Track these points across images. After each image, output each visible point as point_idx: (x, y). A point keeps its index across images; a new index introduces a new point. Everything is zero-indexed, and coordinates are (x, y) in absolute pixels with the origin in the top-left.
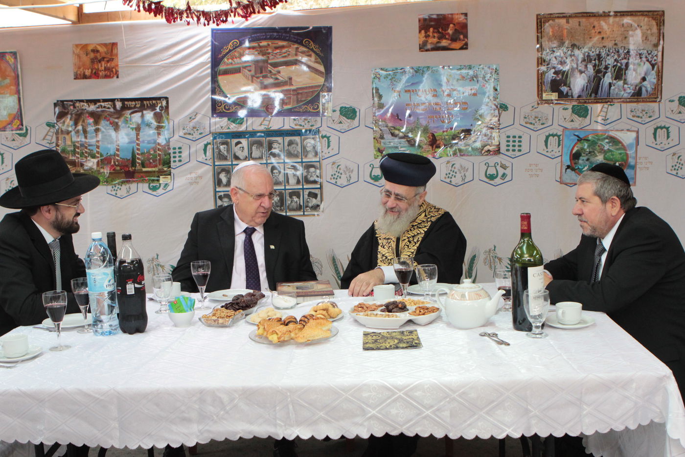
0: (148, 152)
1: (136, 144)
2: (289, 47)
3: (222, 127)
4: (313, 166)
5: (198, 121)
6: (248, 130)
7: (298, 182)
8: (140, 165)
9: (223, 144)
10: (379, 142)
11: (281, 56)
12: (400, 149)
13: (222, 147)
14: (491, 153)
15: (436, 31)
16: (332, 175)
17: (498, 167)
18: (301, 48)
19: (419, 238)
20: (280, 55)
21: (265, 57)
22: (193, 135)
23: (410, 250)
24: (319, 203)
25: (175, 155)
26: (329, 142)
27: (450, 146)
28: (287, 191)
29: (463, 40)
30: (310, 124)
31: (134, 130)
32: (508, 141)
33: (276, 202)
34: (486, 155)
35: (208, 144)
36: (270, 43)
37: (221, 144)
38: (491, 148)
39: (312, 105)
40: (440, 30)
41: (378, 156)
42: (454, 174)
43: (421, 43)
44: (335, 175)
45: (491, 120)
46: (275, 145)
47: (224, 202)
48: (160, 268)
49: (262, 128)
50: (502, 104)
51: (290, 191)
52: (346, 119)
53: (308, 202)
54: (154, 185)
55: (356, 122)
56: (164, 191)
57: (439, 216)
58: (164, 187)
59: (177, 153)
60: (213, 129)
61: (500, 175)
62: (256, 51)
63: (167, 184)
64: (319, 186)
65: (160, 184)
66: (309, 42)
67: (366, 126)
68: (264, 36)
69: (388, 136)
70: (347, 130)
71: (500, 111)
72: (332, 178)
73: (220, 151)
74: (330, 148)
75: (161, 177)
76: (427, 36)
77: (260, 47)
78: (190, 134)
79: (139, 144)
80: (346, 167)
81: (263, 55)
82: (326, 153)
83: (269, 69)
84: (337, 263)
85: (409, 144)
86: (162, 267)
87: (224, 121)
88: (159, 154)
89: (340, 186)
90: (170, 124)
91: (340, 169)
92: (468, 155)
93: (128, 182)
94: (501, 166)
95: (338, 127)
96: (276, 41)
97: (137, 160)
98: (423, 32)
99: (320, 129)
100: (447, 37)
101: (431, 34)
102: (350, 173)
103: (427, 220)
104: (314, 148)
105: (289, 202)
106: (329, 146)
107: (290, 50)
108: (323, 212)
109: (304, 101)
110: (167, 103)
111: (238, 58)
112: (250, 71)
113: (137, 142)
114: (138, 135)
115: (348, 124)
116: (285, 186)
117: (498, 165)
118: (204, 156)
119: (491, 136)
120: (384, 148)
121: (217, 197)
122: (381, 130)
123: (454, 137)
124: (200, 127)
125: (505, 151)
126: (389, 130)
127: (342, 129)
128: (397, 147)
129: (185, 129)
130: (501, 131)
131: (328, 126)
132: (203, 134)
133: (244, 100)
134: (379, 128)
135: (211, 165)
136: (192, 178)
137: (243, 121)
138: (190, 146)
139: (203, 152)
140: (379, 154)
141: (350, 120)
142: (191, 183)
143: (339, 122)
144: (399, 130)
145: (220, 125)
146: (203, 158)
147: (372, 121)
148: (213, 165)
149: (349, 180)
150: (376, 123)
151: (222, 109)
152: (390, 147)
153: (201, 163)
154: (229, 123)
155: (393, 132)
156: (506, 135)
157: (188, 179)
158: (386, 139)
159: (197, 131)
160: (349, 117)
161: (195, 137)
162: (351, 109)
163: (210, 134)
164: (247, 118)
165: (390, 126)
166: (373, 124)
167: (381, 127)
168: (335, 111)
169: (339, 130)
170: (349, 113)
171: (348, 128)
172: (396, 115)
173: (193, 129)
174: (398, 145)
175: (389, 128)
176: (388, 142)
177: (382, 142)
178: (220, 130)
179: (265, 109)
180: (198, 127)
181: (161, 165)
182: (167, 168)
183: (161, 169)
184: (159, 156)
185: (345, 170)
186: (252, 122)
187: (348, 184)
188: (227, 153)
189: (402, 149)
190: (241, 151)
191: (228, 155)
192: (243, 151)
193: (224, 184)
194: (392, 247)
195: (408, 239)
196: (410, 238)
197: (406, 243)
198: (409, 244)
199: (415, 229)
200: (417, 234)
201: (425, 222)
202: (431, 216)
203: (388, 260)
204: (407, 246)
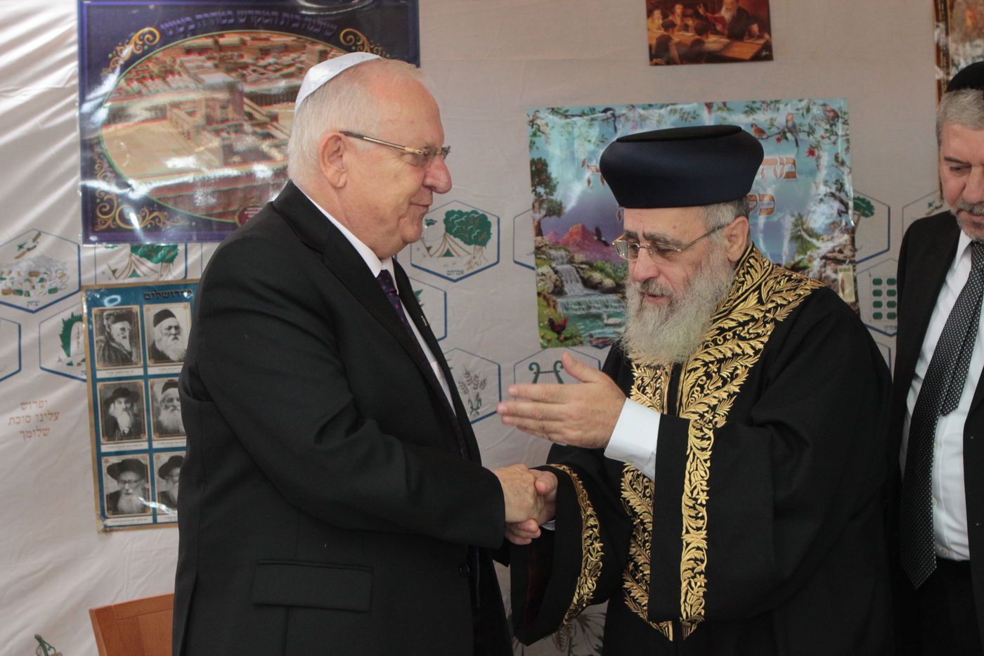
2: (302, 48)
3: (114, 272)
5: (42, 256)
6: (189, 277)
9: (119, 318)
10: (551, 303)
11: (278, 74)
12: (605, 321)
13: (116, 329)
15: (690, 11)
18: (332, 53)
19: (736, 368)
20: (277, 71)
21: (234, 75)
22: (28, 294)
29: (760, 37)
32: (877, 293)
35: (76, 319)
36: (247, 38)
37: (112, 318)
40: (701, 11)
41: (549, 341)
43: (654, 42)
45: (832, 240)
47: (125, 482)
50: (858, 198)
52: (461, 243)
55: (490, 251)
57: (797, 303)
60: (88, 277)
62: (209, 59)
66: (355, 35)
67: (516, 262)
68: (229, 17)
69: (575, 290)
70: (466, 273)
73: (110, 338)
76: (668, 26)
77: (221, 48)
78: (19, 292)
80: (468, 374)
81: (229, 71)
83: (247, 109)
87: (121, 254)
95: (440, 265)
96: (264, 34)
98: (657, 13)
100: (719, 27)
101: (678, 21)
102: (479, 390)
103: (765, 316)
107: (304, 58)
111: (159, 77)
112: (191, 114)
115: (469, 257)
118: (63, 355)
119: (835, 281)
120: (565, 321)
121: (104, 470)
122: (556, 272)
124: (50, 271)
125: (872, 319)
126: (578, 272)
127: (452, 271)
128: (598, 317)
129: (5, 279)
130: (859, 267)
131: (413, 263)
132: (59, 292)
133: (178, 194)
134: (550, 266)
135: (84, 381)
136: (28, 419)
137: (177, 254)
138: (20, 326)
139: (59, 342)
140: (551, 335)
141: (473, 246)
142: (27, 432)
143: (444, 253)
144: (602, 270)
145: (108, 264)
146: (60, 360)
147: (532, 249)
148: (90, 380)
149: (475, 407)
150: (544, 253)
151: (114, 220)
152: (582, 317)
153: (54, 375)
154: (133, 259)
155: (586, 276)
156: (872, 279)
157: (18, 423)
158: (569, 295)
159: (40, 284)
160: (470, 238)
161: (36, 302)
162: (476, 216)
163: (79, 290)
164: (186, 246)
165: (580, 261)
166: (533, 256)
167: (557, 264)
168: (433, 224)
169: (445, 274)
170: (469, 228)
171: (471, 267)
172: (594, 232)
173: (28, 277)
174: (601, 311)
175: (576, 267)
176: (575, 304)
177: (559, 305)
178: (110, 279)
179: (236, 220)
180: (45, 273)
185: (465, 380)
186: (201, 255)
187: (475, 418)
188: (131, 343)
189: (612, 321)
190: (172, 337)
191: (134, 350)
192: (178, 336)
193: (124, 432)
194: (661, 389)
195: (705, 368)
196: (710, 365)
197: (698, 379)
198: (706, 383)
199: (728, 340)
200: (733, 354)
201: (757, 320)
202: (774, 305)
204: (699, 389)
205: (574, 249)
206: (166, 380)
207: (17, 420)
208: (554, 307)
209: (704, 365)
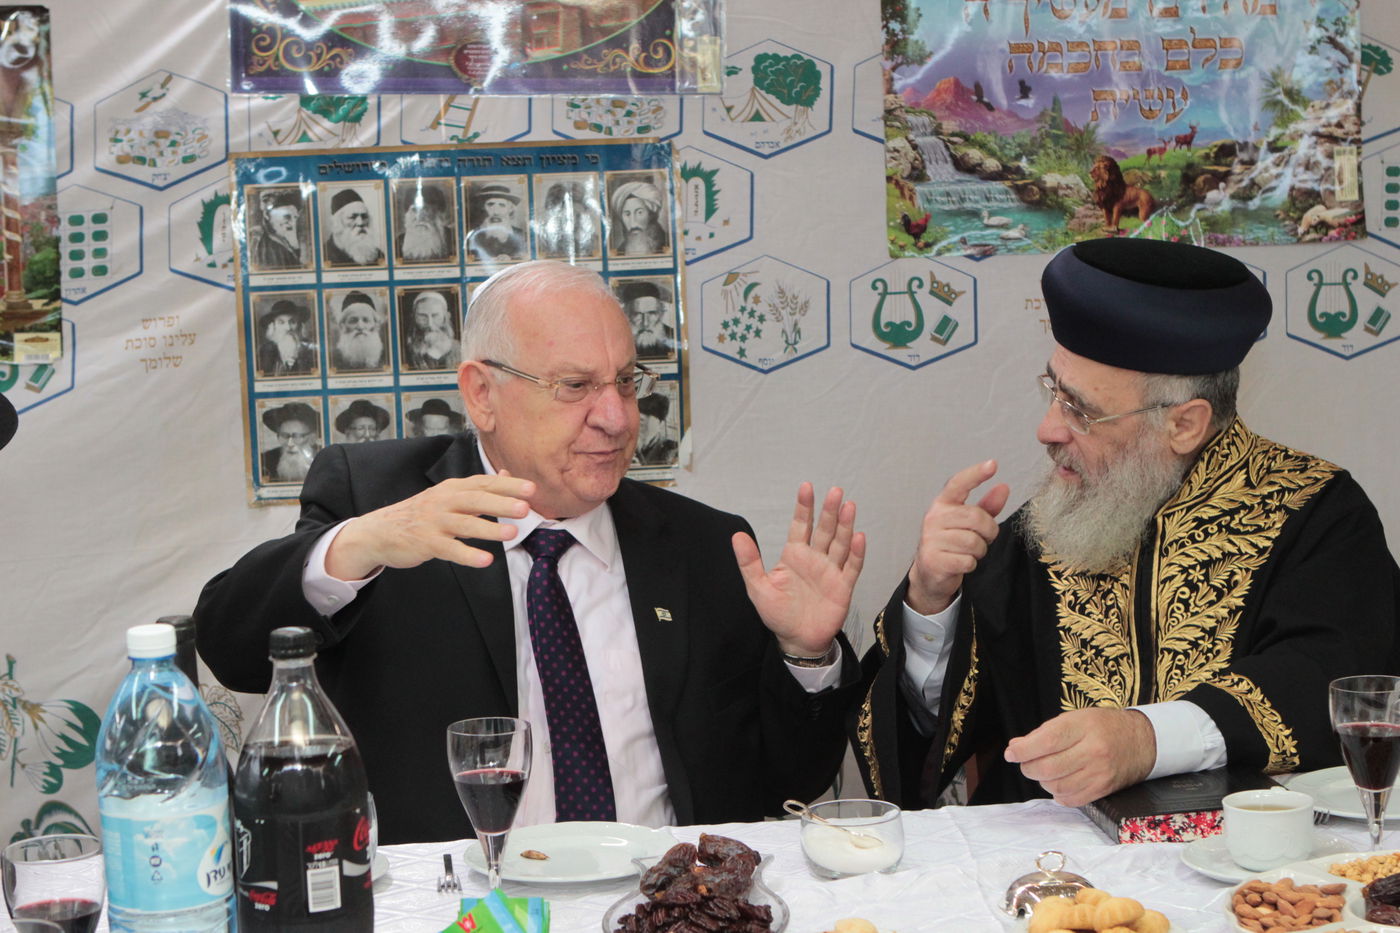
3: (276, 133)
4: (651, 290)
5: (175, 110)
6: (383, 143)
9: (282, 200)
10: (907, 193)
12: (986, 221)
13: (278, 214)
14: (1333, 233)
16: (725, 325)
17: (1358, 288)
19: (1233, 573)
22: (153, 164)
23: (1196, 621)
24: (673, 435)
25: (77, 246)
26: (711, 195)
27: (1174, 207)
30: (636, 122)
32: (1393, 189)
34: (1313, 241)
35: (222, 200)
37: (272, 200)
38: (1330, 215)
41: (902, 248)
44: (736, 322)
45: (1327, 107)
46: (495, 207)
47: (288, 436)
48: (21, 715)
49: (442, 137)
50: (1369, 47)
52: (777, 102)
55: (819, 114)
56: (36, 397)
57: (1317, 489)
58: (36, 377)
59: (88, 238)
60: (238, 141)
61: (1364, 314)
63: (42, 367)
64: (673, 369)
65: (15, 368)
67: (856, 131)
69: (941, 173)
70: (783, 145)
71: (1364, 76)
72: (726, 333)
73: (269, 229)
74: (716, 219)
75: (18, 337)
78: (141, 160)
80: (782, 292)
82: (699, 238)
85: (1022, 200)
86: (33, 709)
87: (283, 110)
88: (9, 242)
89: (760, 366)
90: (56, 118)
91: (757, 300)
92: (1243, 244)
94: (1366, 284)
95: (745, 133)
99: (677, 142)
102: (797, 316)
103: (1263, 503)
104: (653, 217)
106: (710, 210)
108: (689, 468)
109: (612, 30)
110: (45, 30)
115: (788, 123)
118: (202, 251)
119: (1328, 169)
120: (926, 220)
121: (259, 419)
122: (915, 147)
123: (1190, 173)
124: (185, 130)
125: (1384, 227)
127: (763, 143)
128: (975, 214)
129: (121, 141)
130: (1366, 149)
131: (707, 129)
132: (198, 160)
133: (369, 23)
134: (907, 138)
135: (232, 289)
136: (152, 342)
137: (365, 110)
138: (141, 210)
139: (197, 233)
140: (906, 239)
141: (794, 107)
142: (151, 360)
143: (751, 117)
144: (982, 146)
145: (267, 123)
146: (198, 259)
147: (881, 113)
148: (240, 291)
149: (791, 341)
150: (897, 118)
151: (277, 59)
152: (951, 214)
153: (190, 280)
154: (304, 115)
155: (959, 154)
156: (1386, 166)
157: (138, 347)
159: (172, 149)
160: (790, 93)
161: (165, 175)
162: (799, 62)
163: (226, 160)
164: (379, 98)
165: (950, 132)
166: (882, 122)
167: (916, 136)
168: (736, 73)
169: (752, 147)
170: (789, 79)
171: (790, 137)
173: (154, 139)
174: (979, 206)
175: (944, 141)
176: (941, 195)
177: (918, 195)
178: (269, 144)
179: (451, 62)
180: (178, 134)
181: (19, 288)
182: (45, 301)
183: (17, 304)
184: (9, 252)
185: (777, 301)
186: (402, 112)
187: (791, 358)
188: (298, 237)
189: (995, 220)
190: (358, 229)
191: (303, 247)
192: (366, 228)
193: (287, 364)
194: (1118, 608)
195: (1184, 575)
196: (1191, 571)
197: (1176, 592)
198: (1190, 597)
199: (1212, 535)
200: (1223, 554)
201: (1251, 508)
202: (1277, 488)
203: (1106, 662)
204: (1181, 606)
205: (942, 114)
206: (348, 291)
207: (137, 344)
208: (911, 198)
209: (1182, 572)
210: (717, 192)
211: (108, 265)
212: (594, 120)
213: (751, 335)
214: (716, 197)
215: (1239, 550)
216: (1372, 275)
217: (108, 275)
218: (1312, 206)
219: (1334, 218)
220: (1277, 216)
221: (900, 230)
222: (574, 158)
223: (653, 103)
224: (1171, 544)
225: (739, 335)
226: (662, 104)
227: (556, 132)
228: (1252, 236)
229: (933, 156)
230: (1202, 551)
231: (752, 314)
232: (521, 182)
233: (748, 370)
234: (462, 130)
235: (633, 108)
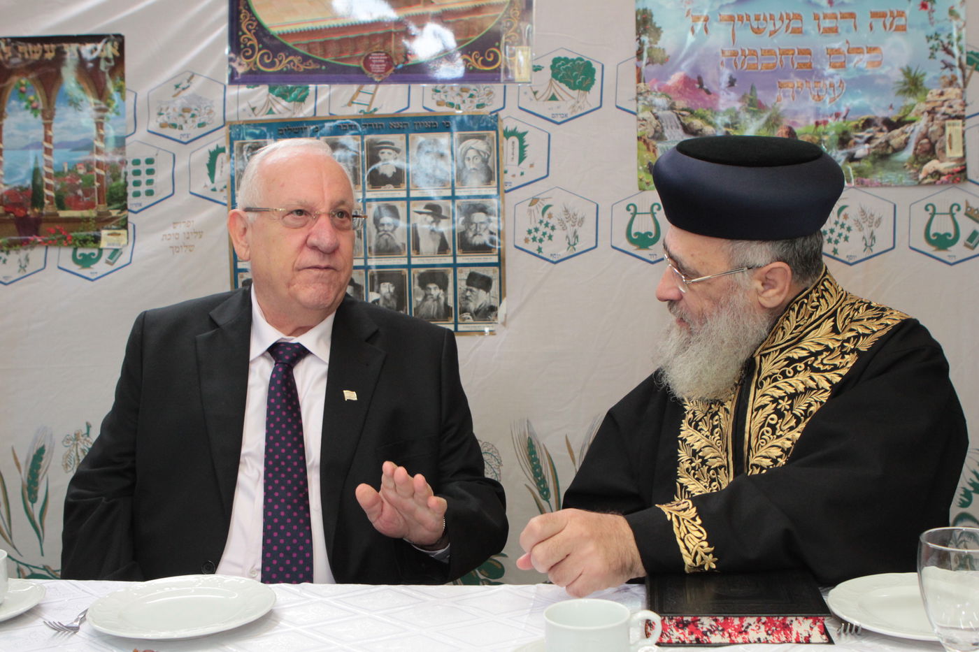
0: (73, 171)
1: (43, 150)
3: (253, 109)
5: (194, 95)
6: (318, 115)
7: (443, 248)
8: (51, 203)
10: (651, 148)
14: (943, 178)
16: (530, 232)
17: (960, 217)
19: (810, 405)
22: (181, 128)
24: (495, 302)
25: (137, 178)
26: (522, 148)
28: (413, 270)
30: (476, 101)
31: (39, 116)
33: (385, 298)
34: (929, 184)
35: (220, 150)
37: (250, 150)
38: (942, 166)
39: (482, 55)
41: (646, 184)
42: (844, 232)
44: (537, 230)
45: (942, 94)
46: (385, 154)
49: (355, 110)
50: (972, 53)
51: (422, 270)
52: (566, 89)
53: (467, 298)
54: (87, 251)
55: (593, 95)
56: (110, 268)
57: (885, 332)
58: (111, 257)
59: (143, 173)
60: (231, 114)
61: (964, 235)
63: (116, 251)
64: (495, 259)
65: (101, 250)
67: (618, 107)
70: (570, 116)
71: (968, 72)
72: (530, 237)
74: (526, 163)
75: (104, 233)
78: (174, 126)
79: (51, 150)
80: (567, 211)
82: (514, 176)
84: (539, 456)
87: (260, 94)
88: (98, 175)
89: (551, 259)
90: (127, 101)
91: (550, 216)
92: (881, 185)
93: (24, 244)
94: (967, 214)
95: (546, 108)
97: (47, 192)
99: (502, 114)
102: (576, 227)
103: (842, 346)
104: (485, 162)
105: (420, 299)
106: (522, 158)
108: (505, 324)
110: (121, 48)
113: (46, 145)
114: (48, 126)
115: (573, 102)
116: (409, 257)
117: (959, 209)
118: (208, 181)
119: (942, 135)
121: (240, 285)
122: (657, 118)
123: (845, 137)
124: (200, 108)
126: (679, 118)
127: (557, 114)
129: (163, 114)
131: (520, 106)
132: (207, 126)
133: (311, 41)
134: (651, 112)
135: (225, 205)
136: (177, 236)
137: (307, 94)
138: (174, 156)
139: (206, 170)
141: (577, 91)
142: (176, 247)
143: (549, 97)
144: (702, 118)
145: (248, 103)
146: (206, 186)
147: (634, 95)
149: (572, 243)
150: (645, 99)
151: (255, 63)
153: (201, 199)
154: (270, 98)
155: (686, 123)
157: (169, 239)
158: (669, 140)
159: (191, 119)
160: (575, 82)
161: (188, 135)
162: (581, 63)
163: (224, 125)
164: (316, 87)
165: (681, 108)
166: (635, 101)
167: (658, 110)
168: (540, 70)
169: (550, 117)
170: (575, 73)
171: (574, 111)
172: (696, 80)
173: (182, 113)
175: (676, 113)
177: (658, 149)
178: (250, 116)
179: (362, 65)
180: (196, 110)
181: (104, 203)
182: (119, 211)
183: (103, 212)
184: (98, 181)
185: (563, 217)
186: (330, 96)
187: (571, 254)
194: (721, 428)
195: (775, 405)
196: (780, 401)
197: (767, 418)
198: (777, 423)
199: (800, 372)
200: (805, 388)
201: (832, 351)
202: (854, 334)
203: (709, 470)
204: (769, 429)
205: (676, 96)
207: (168, 237)
208: (654, 151)
209: (773, 402)
210: (527, 146)
211: (154, 190)
212: (449, 100)
213: (546, 239)
214: (526, 149)
215: (817, 385)
216: (971, 208)
217: (154, 195)
218: (929, 160)
219: (945, 168)
220: (905, 167)
221: (647, 172)
222: (435, 124)
223: (487, 89)
224: (765, 379)
225: (538, 238)
226: (492, 90)
227: (425, 108)
228: (887, 180)
229: (669, 123)
230: (791, 385)
231: (547, 225)
232: (401, 139)
233: (543, 261)
234: (367, 107)
235: (474, 93)
